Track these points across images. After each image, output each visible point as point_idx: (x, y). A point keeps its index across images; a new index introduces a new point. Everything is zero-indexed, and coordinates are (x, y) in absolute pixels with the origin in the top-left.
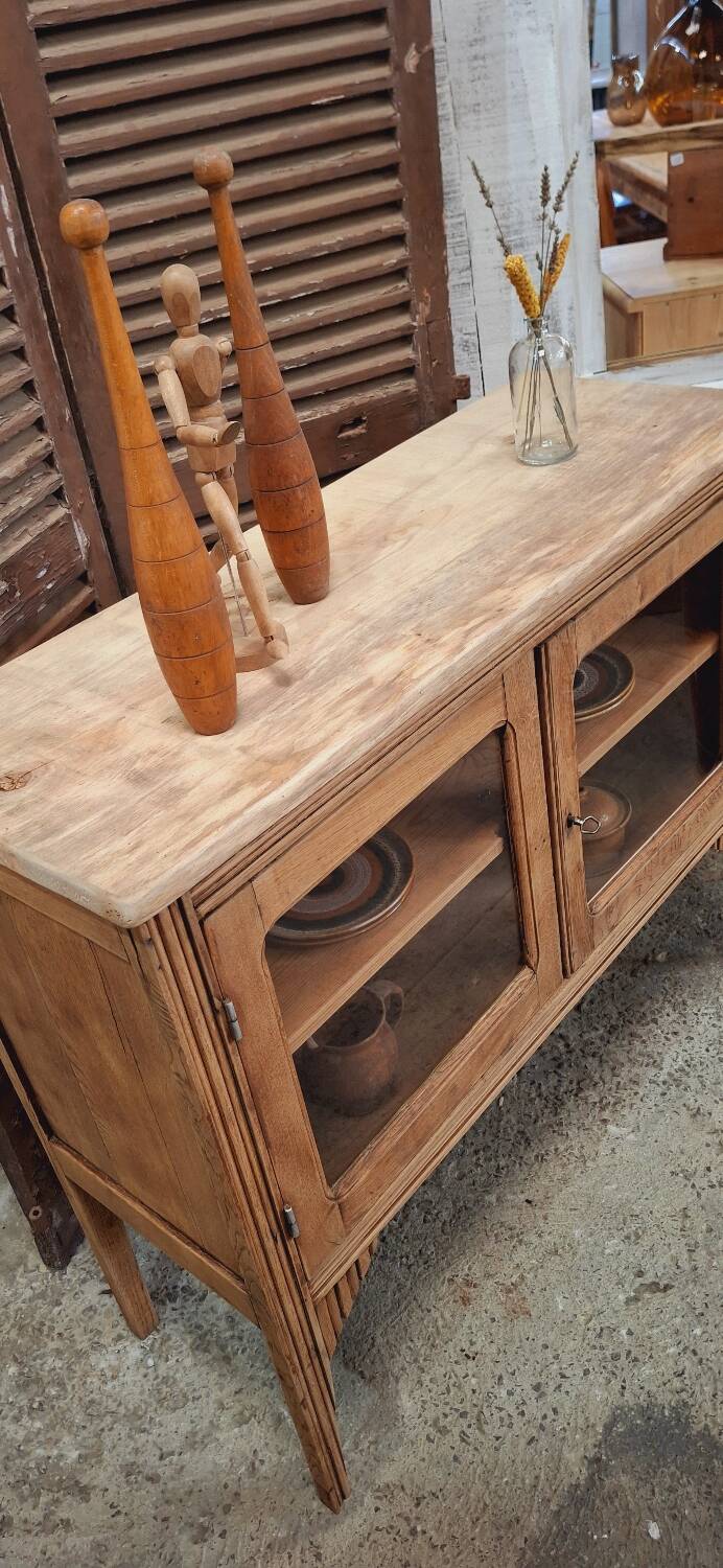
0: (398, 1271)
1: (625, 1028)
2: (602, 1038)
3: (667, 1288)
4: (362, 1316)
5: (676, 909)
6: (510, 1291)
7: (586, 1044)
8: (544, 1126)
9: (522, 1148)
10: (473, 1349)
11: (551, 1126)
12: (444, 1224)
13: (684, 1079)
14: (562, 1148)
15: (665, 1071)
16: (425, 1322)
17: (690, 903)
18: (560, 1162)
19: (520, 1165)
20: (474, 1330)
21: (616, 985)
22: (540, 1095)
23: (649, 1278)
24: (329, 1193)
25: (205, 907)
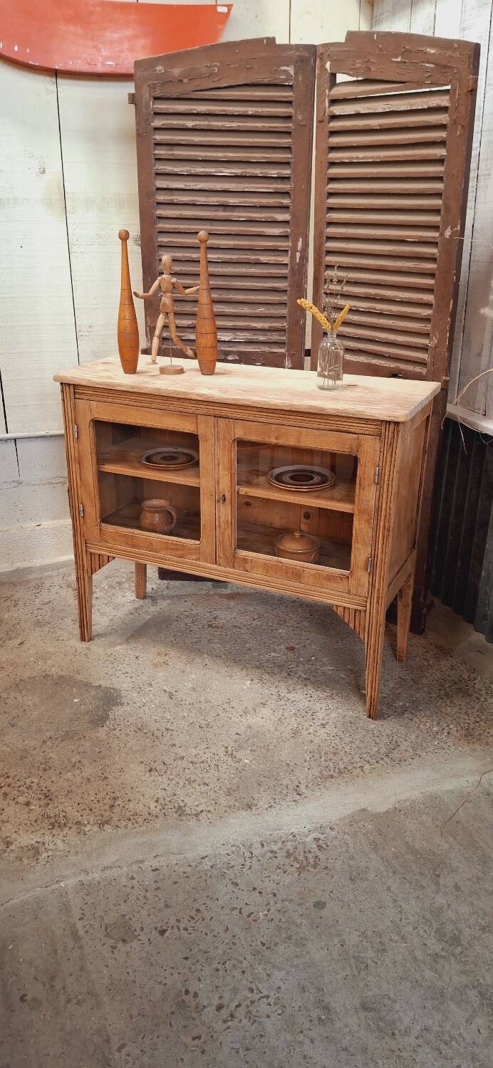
15: (286, 695)
16: (150, 647)
18: (227, 671)
19: (224, 662)
20: (148, 657)
22: (261, 663)
24: (99, 521)
25: (76, 396)
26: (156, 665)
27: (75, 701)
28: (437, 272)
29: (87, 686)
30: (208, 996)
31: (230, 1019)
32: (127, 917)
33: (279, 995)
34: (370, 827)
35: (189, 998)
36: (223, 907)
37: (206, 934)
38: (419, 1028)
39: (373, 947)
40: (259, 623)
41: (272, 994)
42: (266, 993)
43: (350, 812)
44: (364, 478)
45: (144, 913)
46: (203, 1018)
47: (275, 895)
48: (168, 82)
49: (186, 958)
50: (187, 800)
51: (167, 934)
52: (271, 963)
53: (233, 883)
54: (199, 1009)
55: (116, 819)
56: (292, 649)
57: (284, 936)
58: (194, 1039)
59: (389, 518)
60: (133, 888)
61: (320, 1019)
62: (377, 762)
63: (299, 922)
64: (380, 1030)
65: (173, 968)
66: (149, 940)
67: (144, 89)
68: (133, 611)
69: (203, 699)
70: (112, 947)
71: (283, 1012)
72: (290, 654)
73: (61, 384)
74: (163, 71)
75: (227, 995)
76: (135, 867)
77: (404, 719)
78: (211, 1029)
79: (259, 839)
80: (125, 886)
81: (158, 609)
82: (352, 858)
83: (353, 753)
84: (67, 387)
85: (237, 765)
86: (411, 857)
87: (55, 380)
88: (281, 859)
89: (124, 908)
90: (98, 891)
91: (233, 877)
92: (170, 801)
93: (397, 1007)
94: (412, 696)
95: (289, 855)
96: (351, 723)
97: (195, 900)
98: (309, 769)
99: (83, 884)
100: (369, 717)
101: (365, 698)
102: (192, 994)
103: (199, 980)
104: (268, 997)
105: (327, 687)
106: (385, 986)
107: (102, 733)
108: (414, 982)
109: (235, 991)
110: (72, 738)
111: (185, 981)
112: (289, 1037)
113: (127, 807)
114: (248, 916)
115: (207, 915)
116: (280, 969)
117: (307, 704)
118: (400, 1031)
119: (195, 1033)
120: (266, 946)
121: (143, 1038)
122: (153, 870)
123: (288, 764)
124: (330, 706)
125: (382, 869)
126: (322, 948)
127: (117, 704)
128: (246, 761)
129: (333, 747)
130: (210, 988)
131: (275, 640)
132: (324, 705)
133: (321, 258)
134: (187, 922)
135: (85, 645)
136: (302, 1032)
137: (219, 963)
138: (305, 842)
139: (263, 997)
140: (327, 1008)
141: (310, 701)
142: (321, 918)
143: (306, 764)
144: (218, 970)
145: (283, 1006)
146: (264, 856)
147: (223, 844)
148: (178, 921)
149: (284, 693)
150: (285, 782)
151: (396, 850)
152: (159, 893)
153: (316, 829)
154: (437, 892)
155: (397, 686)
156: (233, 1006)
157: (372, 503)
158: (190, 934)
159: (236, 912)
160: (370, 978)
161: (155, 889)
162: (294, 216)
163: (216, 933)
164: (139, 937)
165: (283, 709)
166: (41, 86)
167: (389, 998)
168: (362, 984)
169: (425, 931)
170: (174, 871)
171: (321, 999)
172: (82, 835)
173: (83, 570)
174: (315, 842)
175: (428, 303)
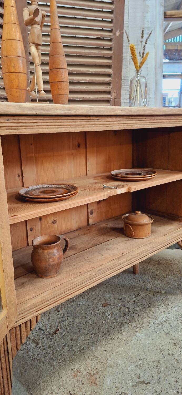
0: (55, 364)
1: (148, 308)
2: (140, 310)
3: (147, 383)
4: (38, 376)
5: (170, 281)
6: (91, 376)
7: (135, 310)
8: (116, 331)
9: (107, 335)
10: (74, 392)
11: (118, 331)
12: (75, 352)
13: (165, 324)
14: (120, 337)
15: (159, 321)
16: (59, 381)
17: (174, 280)
18: (119, 341)
19: (105, 340)
20: (76, 386)
21: (147, 297)
22: (117, 322)
23: (142, 379)
28: (113, 55)
175: (109, 73)
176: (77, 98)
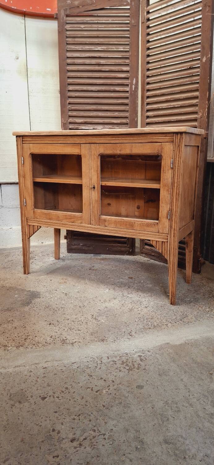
24: (33, 207)
25: (23, 142)
26: (60, 283)
27: (16, 296)
28: (200, 81)
29: (23, 290)
30: (66, 433)
31: (79, 446)
32: (24, 390)
33: (112, 434)
34: (171, 351)
35: (55, 433)
36: (81, 387)
37: (70, 400)
38: (202, 454)
39: (172, 409)
40: (115, 269)
41: (107, 433)
42: (103, 432)
43: (159, 344)
44: (165, 166)
45: (35, 388)
46: (62, 446)
47: (113, 382)
48: (72, 8)
49: (56, 412)
50: (68, 337)
51: (46, 399)
52: (108, 416)
53: (89, 375)
54: (59, 440)
55: (26, 344)
56: (132, 278)
57: (117, 402)
58: (54, 457)
59: (179, 188)
60: (30, 376)
61: (137, 448)
62: (175, 323)
63: (127, 395)
64: (176, 455)
65: (47, 417)
66: (35, 402)
67: (62, 11)
68: (52, 264)
69: (82, 296)
70: (12, 405)
71: (113, 443)
72: (131, 280)
73: (17, 136)
74: (70, 3)
75: (78, 433)
76: (33, 367)
77: (190, 305)
78: (66, 452)
79: (106, 355)
80: (26, 375)
81: (65, 263)
82: (160, 365)
83: (162, 318)
84: (19, 138)
85: (98, 323)
86: (195, 365)
87: (13, 135)
88: (118, 365)
89: (23, 386)
90: (10, 377)
91: (89, 372)
92: (58, 337)
93: (187, 442)
94: (194, 296)
95: (123, 363)
96: (161, 306)
97: (66, 383)
98: (137, 325)
99: (2, 374)
100: (171, 304)
101: (169, 297)
102: (57, 432)
103: (62, 424)
104: (104, 435)
105: (149, 292)
106: (179, 430)
107: (27, 309)
108: (198, 429)
109: (84, 431)
110: (10, 310)
111: (53, 424)
112: (116, 458)
113: (34, 339)
114: (97, 392)
115: (72, 391)
116: (113, 420)
117: (138, 298)
118: (189, 456)
119: (55, 454)
120: (106, 407)
121: (21, 455)
122: (44, 368)
123: (126, 323)
124: (150, 299)
125: (178, 370)
126: (140, 409)
127: (37, 297)
128: (103, 321)
129: (151, 316)
130: (68, 429)
131: (123, 275)
132: (147, 299)
133: (145, 87)
134: (59, 394)
135: (26, 275)
136: (124, 455)
137: (76, 416)
138: (133, 357)
139: (101, 435)
140: (142, 442)
141: (139, 297)
142: (140, 393)
143: (136, 323)
144: (74, 419)
145: (113, 440)
146: (109, 363)
147: (86, 357)
148: (54, 393)
149: (125, 293)
150: (124, 330)
151: (186, 362)
152: (45, 379)
153: (140, 351)
154: (211, 382)
155: (187, 293)
156: (82, 438)
157: (170, 180)
158: (60, 400)
159: (89, 389)
160: (170, 426)
161: (43, 377)
162: (131, 68)
163: (76, 400)
164: (29, 401)
165: (125, 301)
166: (18, 20)
167: (182, 437)
168: (164, 429)
169: (204, 402)
170: (56, 369)
171: (138, 436)
172: (6, 351)
173: (25, 235)
174: (139, 357)
175: (196, 96)
176: (173, 119)
